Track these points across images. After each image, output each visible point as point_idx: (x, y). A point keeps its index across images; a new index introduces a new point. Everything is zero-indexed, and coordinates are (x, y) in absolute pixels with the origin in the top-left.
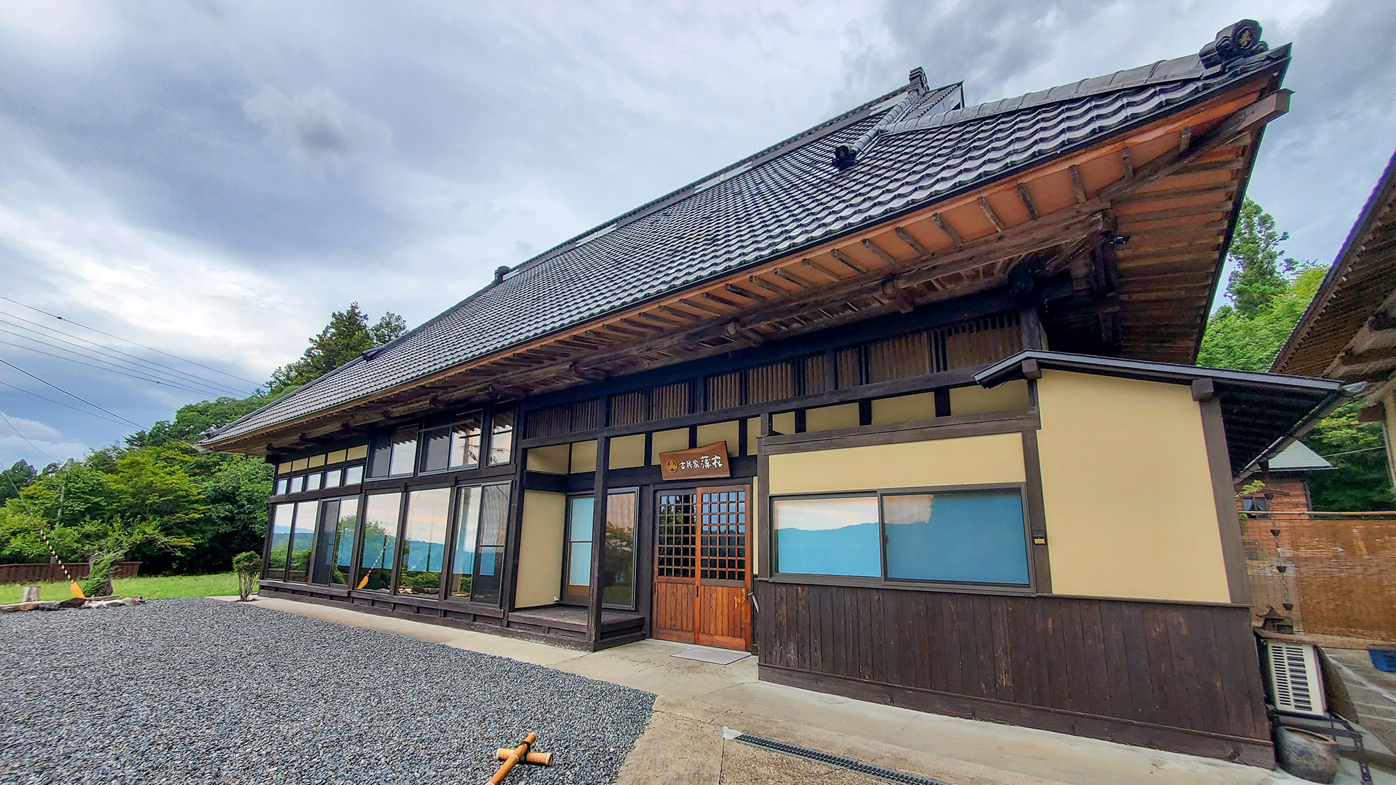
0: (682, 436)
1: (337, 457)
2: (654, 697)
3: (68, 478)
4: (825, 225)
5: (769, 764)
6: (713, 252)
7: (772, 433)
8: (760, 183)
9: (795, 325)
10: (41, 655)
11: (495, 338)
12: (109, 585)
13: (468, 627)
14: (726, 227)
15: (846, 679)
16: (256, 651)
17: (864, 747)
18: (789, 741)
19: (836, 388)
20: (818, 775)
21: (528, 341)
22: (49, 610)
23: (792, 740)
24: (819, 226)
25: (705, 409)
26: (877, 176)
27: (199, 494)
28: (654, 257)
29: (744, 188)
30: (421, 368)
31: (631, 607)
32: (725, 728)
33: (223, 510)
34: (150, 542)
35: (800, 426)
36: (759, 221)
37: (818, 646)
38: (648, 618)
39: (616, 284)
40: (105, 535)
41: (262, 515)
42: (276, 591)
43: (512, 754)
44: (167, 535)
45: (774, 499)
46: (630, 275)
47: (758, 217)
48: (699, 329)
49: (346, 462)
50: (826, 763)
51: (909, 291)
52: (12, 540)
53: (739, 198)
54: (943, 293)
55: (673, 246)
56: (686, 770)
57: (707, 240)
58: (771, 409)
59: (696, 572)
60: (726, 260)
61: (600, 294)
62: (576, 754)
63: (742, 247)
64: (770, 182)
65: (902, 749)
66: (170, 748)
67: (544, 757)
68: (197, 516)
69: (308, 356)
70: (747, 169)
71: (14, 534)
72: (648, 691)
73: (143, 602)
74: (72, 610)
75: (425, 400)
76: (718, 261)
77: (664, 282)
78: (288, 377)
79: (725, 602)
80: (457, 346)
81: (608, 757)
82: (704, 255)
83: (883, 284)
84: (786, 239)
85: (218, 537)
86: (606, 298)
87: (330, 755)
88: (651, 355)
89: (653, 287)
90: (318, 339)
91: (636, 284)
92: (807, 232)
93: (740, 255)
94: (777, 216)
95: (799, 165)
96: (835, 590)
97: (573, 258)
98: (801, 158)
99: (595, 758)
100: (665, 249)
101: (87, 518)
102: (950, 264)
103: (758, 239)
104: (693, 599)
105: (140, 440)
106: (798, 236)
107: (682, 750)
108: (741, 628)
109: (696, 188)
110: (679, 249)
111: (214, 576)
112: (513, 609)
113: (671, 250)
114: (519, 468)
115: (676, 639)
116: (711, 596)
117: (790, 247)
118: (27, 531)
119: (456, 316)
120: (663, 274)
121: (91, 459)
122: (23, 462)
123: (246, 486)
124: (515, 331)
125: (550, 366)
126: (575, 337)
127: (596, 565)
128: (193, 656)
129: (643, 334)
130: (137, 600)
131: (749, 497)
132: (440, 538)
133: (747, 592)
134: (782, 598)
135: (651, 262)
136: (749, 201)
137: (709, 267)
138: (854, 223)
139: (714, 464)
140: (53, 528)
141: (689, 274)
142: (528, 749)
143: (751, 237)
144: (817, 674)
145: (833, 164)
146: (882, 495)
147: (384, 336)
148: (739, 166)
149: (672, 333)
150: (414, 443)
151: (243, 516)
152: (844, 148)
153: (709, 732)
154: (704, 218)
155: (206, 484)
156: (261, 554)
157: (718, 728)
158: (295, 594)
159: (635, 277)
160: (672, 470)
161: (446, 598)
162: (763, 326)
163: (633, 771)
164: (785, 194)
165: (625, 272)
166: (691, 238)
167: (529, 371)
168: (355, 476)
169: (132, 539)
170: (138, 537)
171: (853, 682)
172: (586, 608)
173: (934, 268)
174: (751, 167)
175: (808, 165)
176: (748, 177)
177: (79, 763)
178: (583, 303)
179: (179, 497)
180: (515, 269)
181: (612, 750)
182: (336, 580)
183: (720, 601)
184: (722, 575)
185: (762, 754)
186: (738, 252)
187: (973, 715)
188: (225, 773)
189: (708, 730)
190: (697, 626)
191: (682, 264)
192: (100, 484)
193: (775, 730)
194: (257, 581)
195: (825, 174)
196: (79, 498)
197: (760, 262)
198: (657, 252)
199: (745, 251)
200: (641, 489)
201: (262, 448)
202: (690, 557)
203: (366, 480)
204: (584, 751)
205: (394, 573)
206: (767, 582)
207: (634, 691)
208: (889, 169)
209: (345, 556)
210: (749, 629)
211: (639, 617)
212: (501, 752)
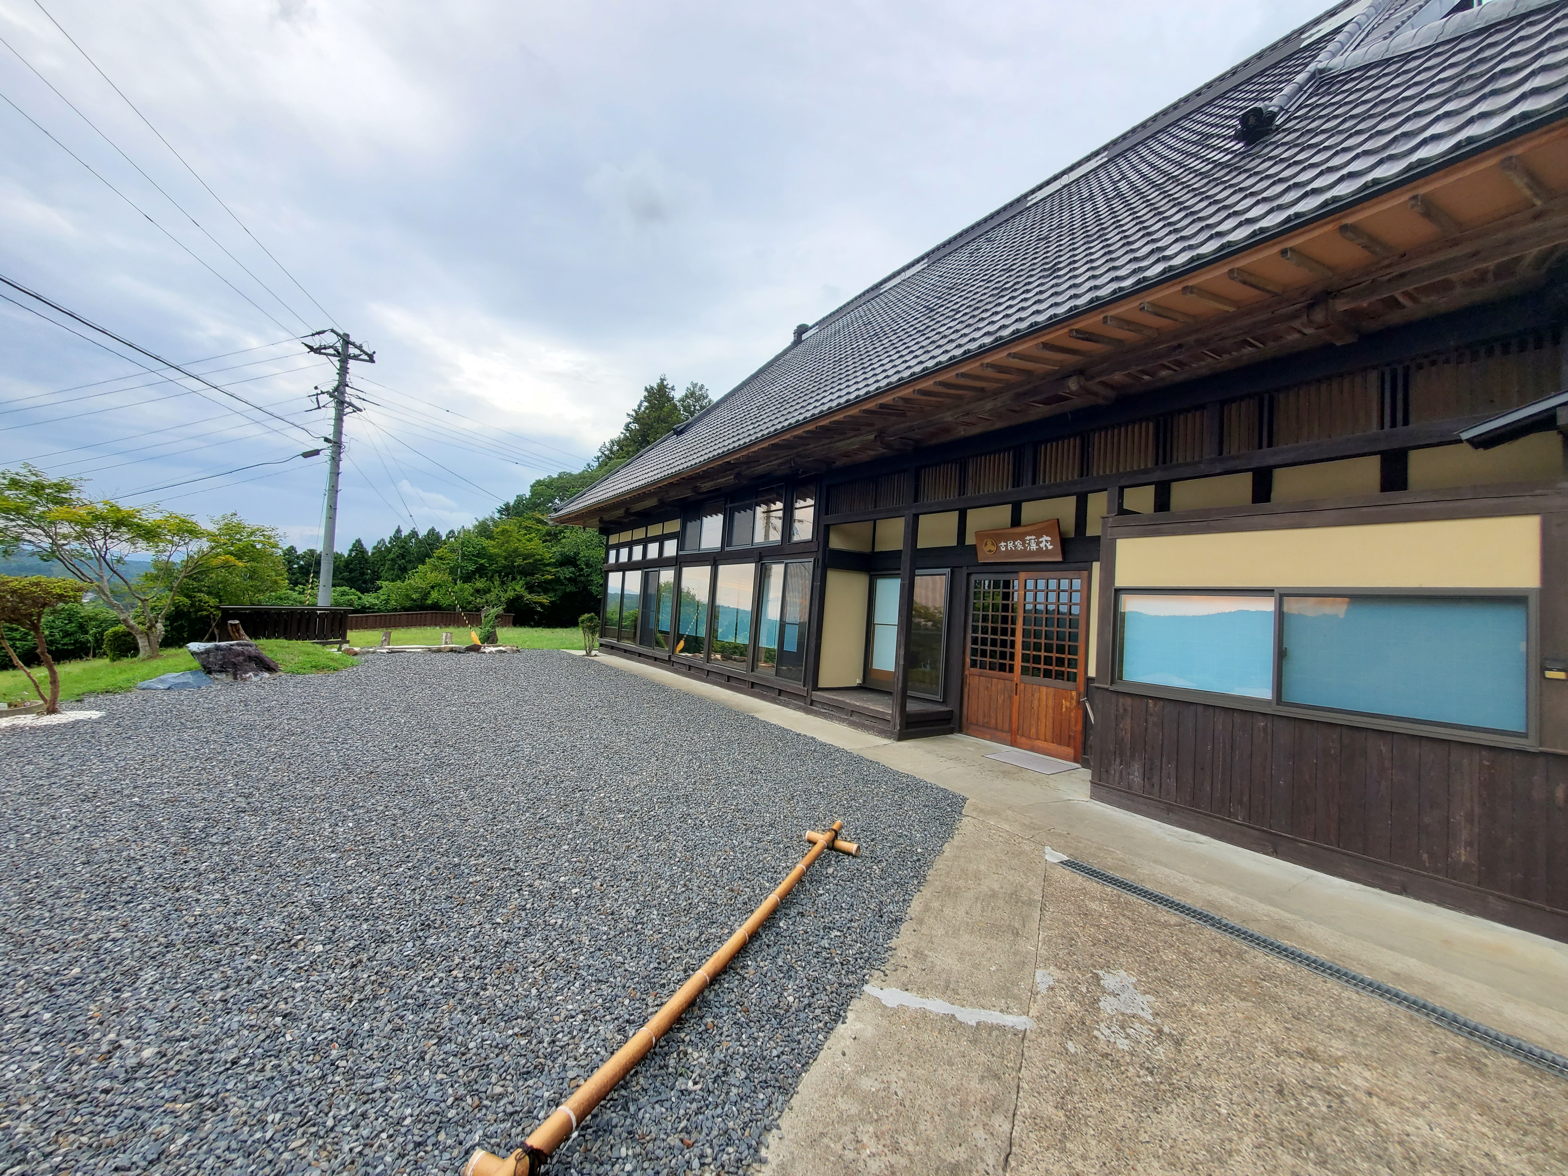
0: (1004, 513)
1: (655, 530)
2: (964, 800)
3: (463, 543)
4: (1219, 234)
5: (1101, 900)
6: (1052, 286)
7: (1122, 512)
8: (1119, 181)
9: (1164, 373)
10: (458, 690)
11: (796, 410)
12: (494, 633)
13: (773, 701)
14: (1070, 251)
15: (1210, 816)
16: (600, 704)
17: (1231, 903)
18: (1129, 878)
19: (1221, 453)
20: (1166, 925)
21: (831, 412)
22: (460, 652)
23: (1133, 877)
24: (1211, 238)
25: (1034, 483)
26: (1311, 146)
27: (550, 558)
28: (974, 299)
29: (1096, 191)
30: (726, 443)
31: (939, 698)
32: (1048, 849)
33: (567, 572)
34: (519, 598)
35: (1162, 503)
36: (1118, 237)
37: (1173, 772)
38: (957, 711)
39: (929, 338)
40: (489, 591)
41: (597, 579)
42: (611, 649)
43: (822, 838)
44: (530, 593)
45: (1121, 592)
46: (944, 325)
47: (1116, 231)
48: (1029, 387)
49: (663, 535)
50: (1177, 912)
51: (1353, 314)
52: (432, 592)
53: (1088, 206)
54: (1412, 310)
55: (999, 282)
56: (1002, 888)
57: (1045, 270)
58: (1123, 483)
59: (1015, 668)
60: (1071, 298)
61: (910, 352)
62: (882, 849)
63: (1094, 277)
64: (1133, 177)
65: (1287, 915)
66: (547, 784)
67: (853, 847)
68: (550, 577)
69: (627, 430)
70: (1100, 162)
71: (433, 587)
72: (958, 792)
73: (518, 651)
74: (473, 653)
75: (730, 475)
76: (1059, 299)
77: (988, 334)
78: (611, 451)
79: (1050, 704)
80: (759, 419)
81: (915, 858)
82: (1041, 292)
83: (1310, 307)
84: (1158, 261)
85: (566, 596)
86: (916, 357)
87: (663, 810)
88: (967, 420)
89: (974, 340)
90: (634, 413)
91: (953, 337)
92: (1190, 247)
93: (1090, 289)
94: (1145, 228)
95: (1179, 145)
96: (1200, 709)
97: (877, 307)
98: (1184, 135)
99: (902, 857)
100: (988, 287)
101: (477, 576)
102: (1431, 268)
103: (1117, 264)
104: (1010, 697)
105: (506, 510)
106: (1176, 254)
107: (996, 865)
108: (1070, 736)
109: (1029, 199)
110: (1007, 286)
111: (565, 630)
112: (816, 688)
113: (996, 288)
114: (821, 547)
115: (988, 737)
116: (1033, 695)
117: (1164, 272)
118: (440, 585)
119: (756, 384)
120: (986, 322)
121: (476, 527)
122: (433, 529)
123: (584, 553)
124: (816, 401)
125: (854, 436)
126: (882, 406)
127: (902, 652)
128: (555, 704)
129: (960, 397)
130: (515, 648)
131: (1085, 586)
132: (747, 605)
133: (1079, 695)
134: (1125, 710)
135: (970, 306)
136: (1102, 208)
137: (1048, 309)
138: (1268, 228)
139: (1042, 545)
140: (456, 584)
141: (1021, 320)
142: (836, 837)
143: (1107, 261)
144: (1170, 804)
145: (1237, 138)
146: (1281, 596)
147: (689, 406)
148: (1089, 160)
149: (996, 393)
150: (721, 517)
151: (583, 579)
152: (1257, 112)
153: (1028, 849)
154: (1039, 239)
155: (554, 549)
156: (599, 616)
157: (1040, 847)
158: (627, 653)
159: (950, 328)
160: (990, 551)
161: (752, 671)
162: (1118, 377)
163: (943, 877)
164: (1158, 193)
165: (939, 322)
166: (1022, 270)
167: (831, 443)
168: (671, 548)
169: (507, 595)
170: (511, 594)
171: (1219, 821)
172: (889, 693)
173: (1402, 275)
174: (1106, 159)
175: (1194, 143)
176: (1102, 174)
177: (489, 786)
178: (890, 365)
179: (536, 560)
180: (814, 326)
181: (919, 850)
182: (658, 644)
183: (1044, 702)
184: (1047, 674)
185: (1094, 886)
186: (1088, 285)
187: (1403, 890)
188: (586, 812)
189: (1027, 847)
190: (1015, 726)
191: (1010, 307)
192: (483, 548)
193: (1110, 861)
194: (597, 640)
195: (1222, 155)
196: (471, 559)
197: (1118, 297)
198: (978, 293)
199: (1098, 282)
200: (952, 572)
201: (595, 522)
202: (1008, 650)
203: (680, 553)
204: (891, 847)
205: (706, 642)
206: (1107, 689)
207: (942, 790)
208: (1333, 132)
209: (665, 620)
210: (1080, 738)
211: (947, 709)
212: (809, 834)
